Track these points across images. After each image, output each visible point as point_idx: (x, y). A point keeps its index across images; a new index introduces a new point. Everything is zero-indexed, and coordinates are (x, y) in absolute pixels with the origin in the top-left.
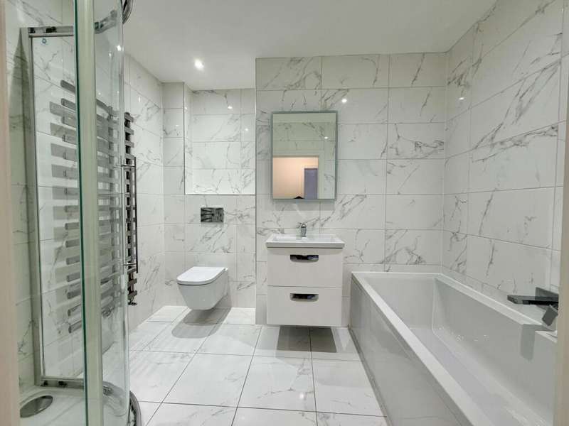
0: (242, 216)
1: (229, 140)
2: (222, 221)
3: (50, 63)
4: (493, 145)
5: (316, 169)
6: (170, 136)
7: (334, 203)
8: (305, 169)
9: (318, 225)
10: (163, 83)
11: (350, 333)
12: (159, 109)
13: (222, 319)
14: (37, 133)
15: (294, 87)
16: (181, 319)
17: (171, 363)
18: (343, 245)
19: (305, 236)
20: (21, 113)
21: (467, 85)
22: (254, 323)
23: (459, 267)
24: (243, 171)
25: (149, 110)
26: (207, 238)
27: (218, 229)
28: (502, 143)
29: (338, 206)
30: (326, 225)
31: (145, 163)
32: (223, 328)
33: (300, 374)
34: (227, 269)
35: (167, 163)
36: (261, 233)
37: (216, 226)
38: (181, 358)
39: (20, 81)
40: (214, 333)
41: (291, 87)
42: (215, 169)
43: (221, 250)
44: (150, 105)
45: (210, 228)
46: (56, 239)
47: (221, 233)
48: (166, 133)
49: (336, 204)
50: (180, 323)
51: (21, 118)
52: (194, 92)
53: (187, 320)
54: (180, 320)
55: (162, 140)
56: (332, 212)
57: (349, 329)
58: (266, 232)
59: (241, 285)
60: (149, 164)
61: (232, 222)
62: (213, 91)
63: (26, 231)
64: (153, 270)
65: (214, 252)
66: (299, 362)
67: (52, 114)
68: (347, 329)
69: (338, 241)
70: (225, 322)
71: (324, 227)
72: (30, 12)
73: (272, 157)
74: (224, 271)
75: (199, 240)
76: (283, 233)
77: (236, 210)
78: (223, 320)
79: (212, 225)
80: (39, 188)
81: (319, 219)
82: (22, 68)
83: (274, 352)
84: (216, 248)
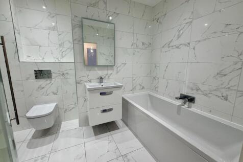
0: (63, 74)
1: (49, 29)
2: (51, 78)
4: (169, 47)
7: (114, 67)
13: (58, 130)
15: (93, 5)
16: (30, 137)
18: (122, 86)
21: (160, 23)
22: (78, 127)
23: (156, 89)
24: (61, 49)
26: (41, 88)
27: (48, 82)
28: (172, 47)
32: (62, 134)
34: (57, 103)
36: (79, 83)
38: (42, 159)
40: (57, 139)
41: (91, 5)
42: (40, 46)
43: (51, 94)
45: (42, 82)
47: (50, 84)
50: (31, 140)
56: (112, 71)
58: (82, 82)
59: (66, 110)
61: (57, 78)
65: (47, 95)
69: (120, 84)
71: (110, 78)
73: (83, 42)
75: (35, 89)
76: (91, 82)
77: (59, 71)
81: (107, 74)
84: (48, 93)
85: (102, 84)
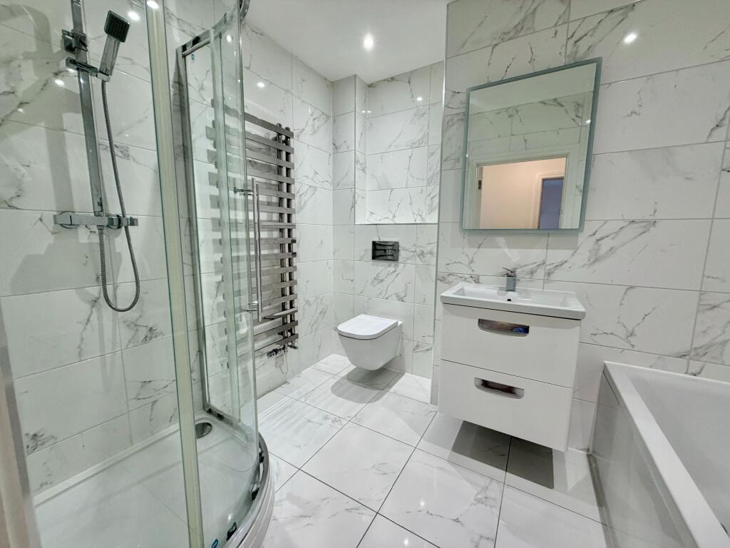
0: (422, 253)
1: (413, 146)
2: (398, 260)
3: (205, 82)
5: (562, 179)
6: (339, 150)
7: (577, 236)
8: (544, 180)
9: (541, 273)
10: (332, 82)
11: (590, 465)
12: (328, 117)
13: (389, 386)
14: (194, 161)
15: (512, 34)
16: (345, 373)
17: (321, 424)
18: (583, 314)
19: (514, 291)
20: (181, 143)
22: (429, 401)
25: (316, 121)
26: (378, 280)
27: (391, 269)
29: (585, 241)
30: (557, 275)
31: (310, 187)
32: (388, 397)
33: (479, 501)
34: (400, 323)
35: (336, 186)
36: (443, 280)
37: (390, 266)
38: (333, 422)
39: (178, 108)
40: (375, 401)
41: (506, 36)
42: (392, 190)
43: (394, 296)
44: (317, 114)
45: (382, 267)
46: (217, 273)
47: (394, 275)
48: (336, 147)
49: (582, 238)
50: (343, 378)
51: (182, 148)
52: (370, 86)
53: (350, 377)
54: (343, 376)
55: (331, 157)
56: (570, 252)
57: (589, 456)
58: (451, 278)
59: (418, 346)
60: (315, 189)
61: (409, 261)
62: (392, 79)
63: (190, 263)
64: (319, 312)
65: (387, 298)
66: (483, 482)
67: (208, 140)
68: (584, 453)
69: (575, 306)
70: (392, 390)
71: (552, 277)
72: (184, 29)
74: (395, 325)
75: (370, 282)
76: (477, 281)
77: (415, 245)
78: (391, 387)
79: (385, 263)
80: (198, 220)
81: (544, 263)
82: (180, 94)
83: (447, 452)
84: (389, 294)
85: (510, 295)
